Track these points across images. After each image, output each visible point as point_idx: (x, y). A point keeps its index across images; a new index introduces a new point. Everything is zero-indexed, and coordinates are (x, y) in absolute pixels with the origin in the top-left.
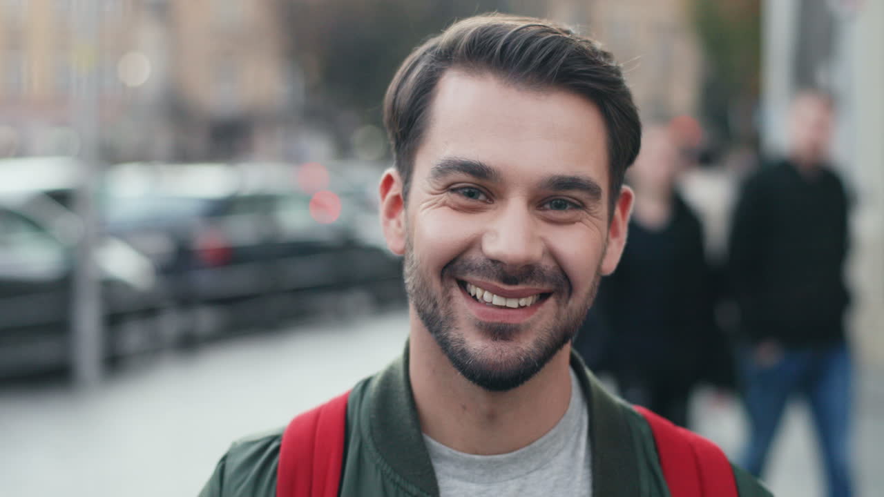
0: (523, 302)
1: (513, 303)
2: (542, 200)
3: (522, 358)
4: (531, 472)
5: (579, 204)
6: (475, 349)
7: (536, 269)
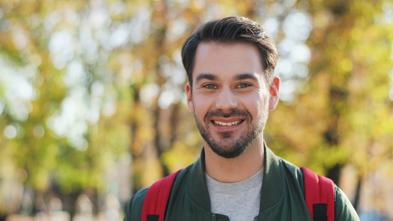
0: (233, 123)
1: (230, 124)
2: (236, 85)
3: (235, 143)
4: (250, 188)
5: (251, 84)
6: (218, 143)
7: (236, 111)
